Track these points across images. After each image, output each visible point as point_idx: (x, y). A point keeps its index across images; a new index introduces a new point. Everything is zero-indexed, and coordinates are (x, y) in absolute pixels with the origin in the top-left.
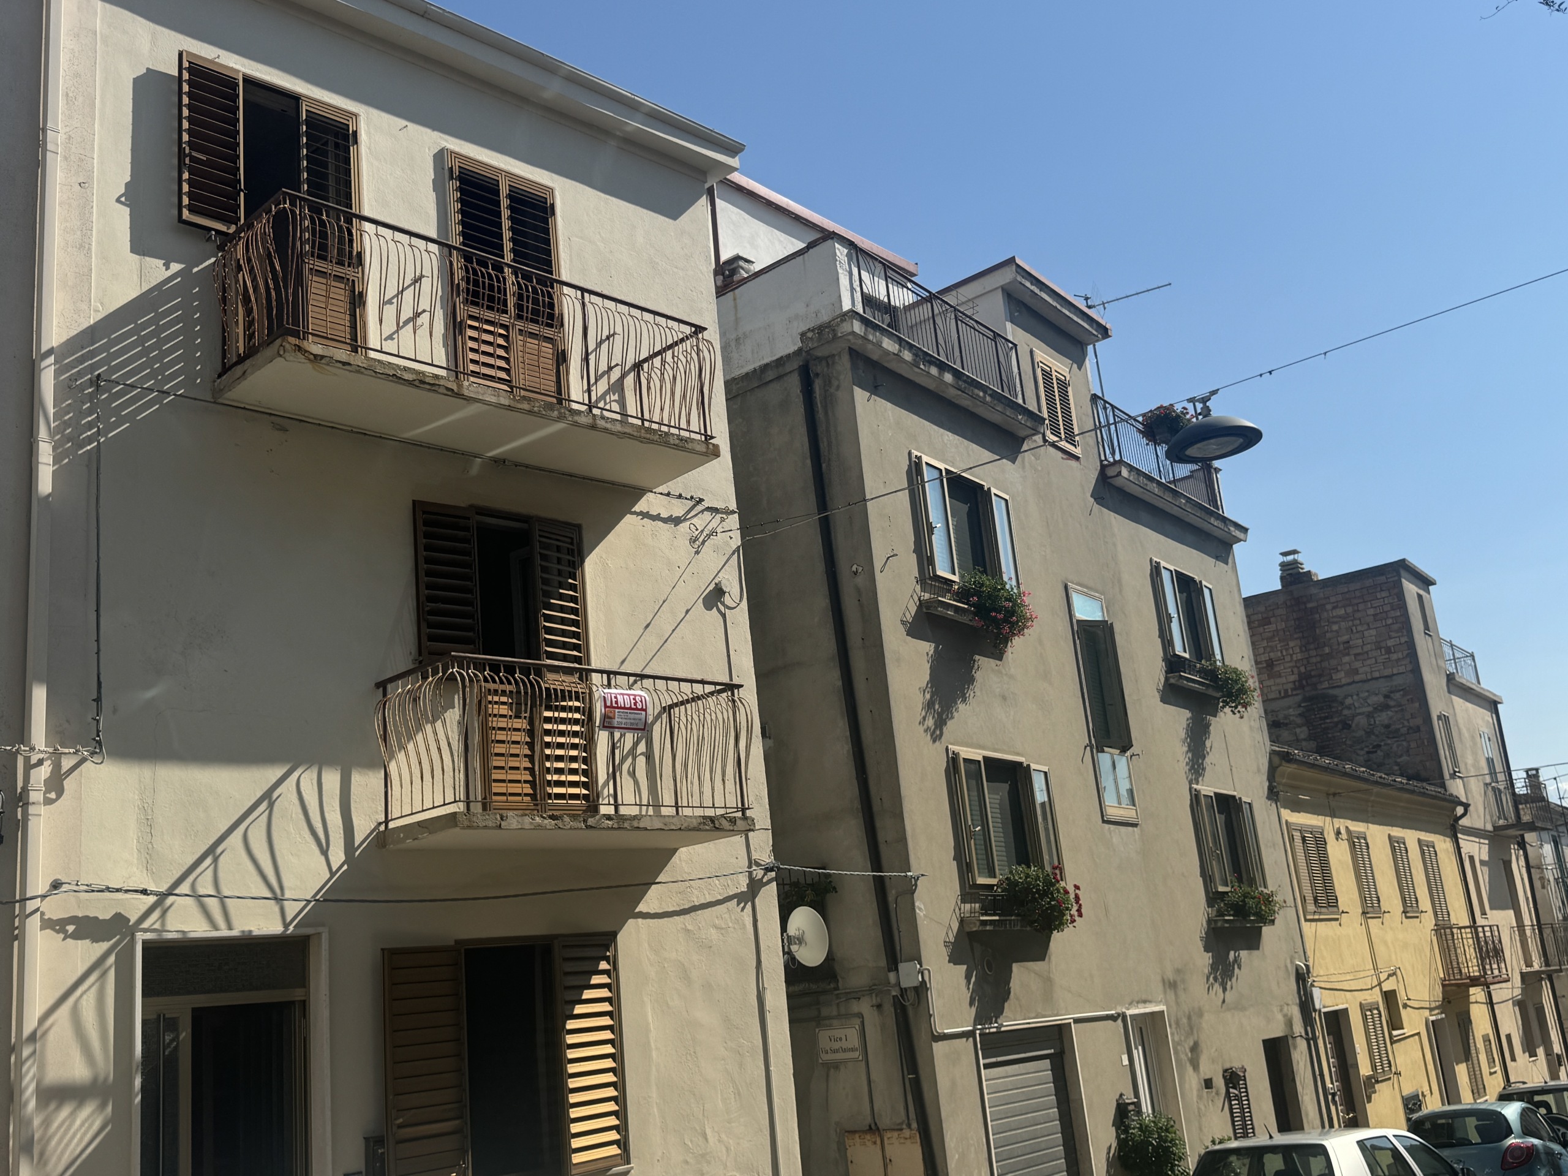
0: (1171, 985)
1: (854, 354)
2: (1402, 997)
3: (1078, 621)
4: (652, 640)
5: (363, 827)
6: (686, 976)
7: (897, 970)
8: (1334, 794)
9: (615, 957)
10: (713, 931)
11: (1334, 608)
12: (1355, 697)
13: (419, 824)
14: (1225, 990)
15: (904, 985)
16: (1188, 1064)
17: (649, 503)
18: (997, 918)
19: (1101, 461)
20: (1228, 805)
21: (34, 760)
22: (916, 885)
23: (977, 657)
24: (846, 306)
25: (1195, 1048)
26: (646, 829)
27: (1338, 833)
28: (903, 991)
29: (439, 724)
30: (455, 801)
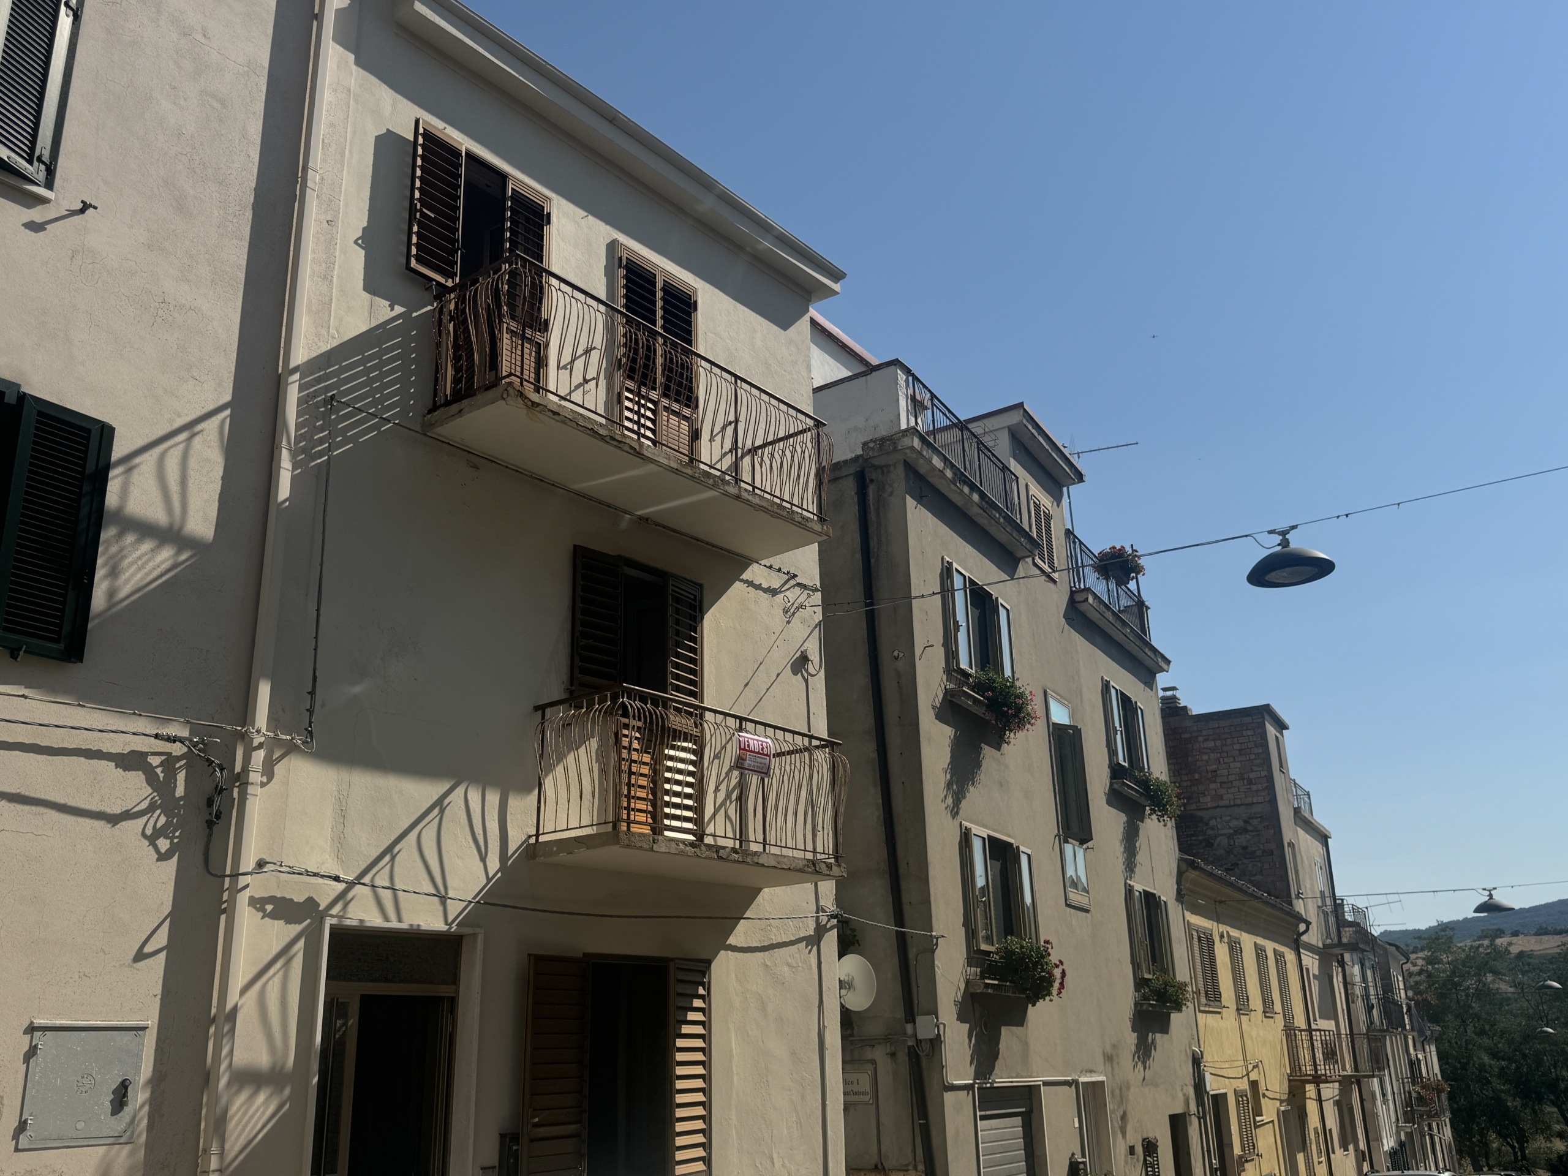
0: (1109, 1059)
1: (908, 467)
2: (1262, 1087)
3: (1054, 724)
4: (750, 696)
5: (516, 839)
6: (763, 1008)
7: (914, 1022)
8: (1221, 902)
9: (709, 983)
10: (786, 968)
11: (1205, 740)
12: (1218, 820)
13: (576, 839)
14: (1145, 1068)
15: (920, 1036)
16: (1119, 1132)
17: (754, 572)
18: (996, 982)
19: (1071, 587)
20: (1150, 900)
21: (255, 743)
22: (937, 944)
23: (983, 745)
24: (904, 426)
25: (1124, 1117)
27: (1222, 936)
28: (919, 1042)
29: (582, 750)
30: (592, 825)
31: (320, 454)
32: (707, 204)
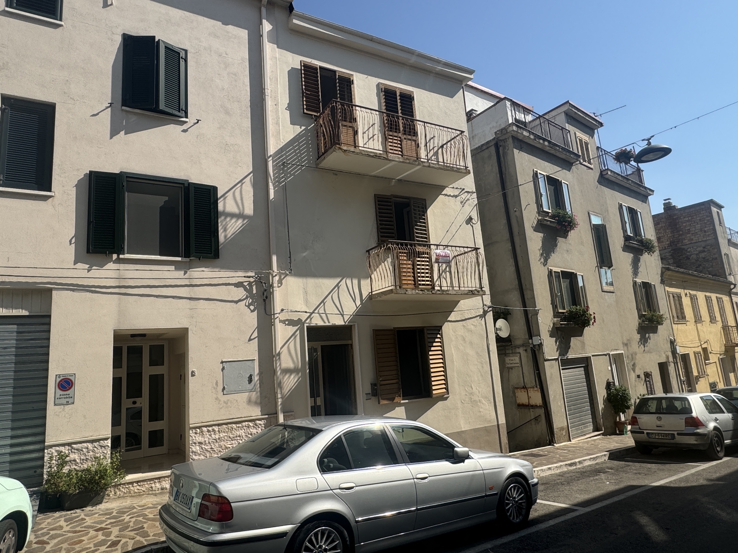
0: (626, 345)
1: (514, 138)
2: (709, 350)
3: (594, 225)
4: (449, 235)
5: (365, 294)
6: (464, 340)
7: (532, 339)
8: (685, 281)
9: (442, 333)
10: (472, 326)
11: (684, 218)
12: (692, 248)
13: (381, 292)
14: (644, 347)
15: (534, 344)
16: (631, 370)
17: (447, 191)
18: (566, 323)
19: (600, 169)
20: (646, 286)
21: (274, 275)
22: (538, 312)
23: (557, 238)
24: (510, 121)
25: (634, 365)
26: (451, 294)
27: (686, 294)
28: (534, 346)
29: (386, 262)
30: (392, 286)
31: (283, 182)
32: (413, 60)
